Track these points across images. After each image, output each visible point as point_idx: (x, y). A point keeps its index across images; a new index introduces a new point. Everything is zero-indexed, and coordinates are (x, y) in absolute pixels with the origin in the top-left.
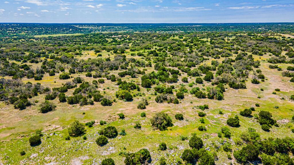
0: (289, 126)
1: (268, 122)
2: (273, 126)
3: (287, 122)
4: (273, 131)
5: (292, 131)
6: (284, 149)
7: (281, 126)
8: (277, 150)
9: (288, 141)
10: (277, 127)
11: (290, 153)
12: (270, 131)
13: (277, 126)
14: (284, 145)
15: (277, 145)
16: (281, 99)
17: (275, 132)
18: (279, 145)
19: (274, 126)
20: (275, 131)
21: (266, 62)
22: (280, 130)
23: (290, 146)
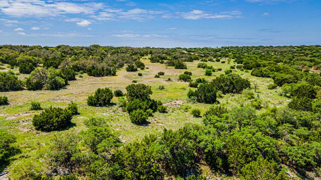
0: (184, 108)
1: (144, 104)
2: (157, 114)
3: (181, 104)
4: (158, 122)
5: (192, 116)
6: (186, 158)
7: (171, 111)
8: (167, 167)
9: (193, 132)
10: (165, 114)
11: (203, 168)
12: (150, 123)
13: (164, 111)
14: (185, 144)
15: (167, 151)
16: (167, 81)
17: (161, 124)
18: (172, 151)
19: (158, 112)
20: (159, 121)
21: (148, 60)
22: (170, 117)
23: (202, 145)
